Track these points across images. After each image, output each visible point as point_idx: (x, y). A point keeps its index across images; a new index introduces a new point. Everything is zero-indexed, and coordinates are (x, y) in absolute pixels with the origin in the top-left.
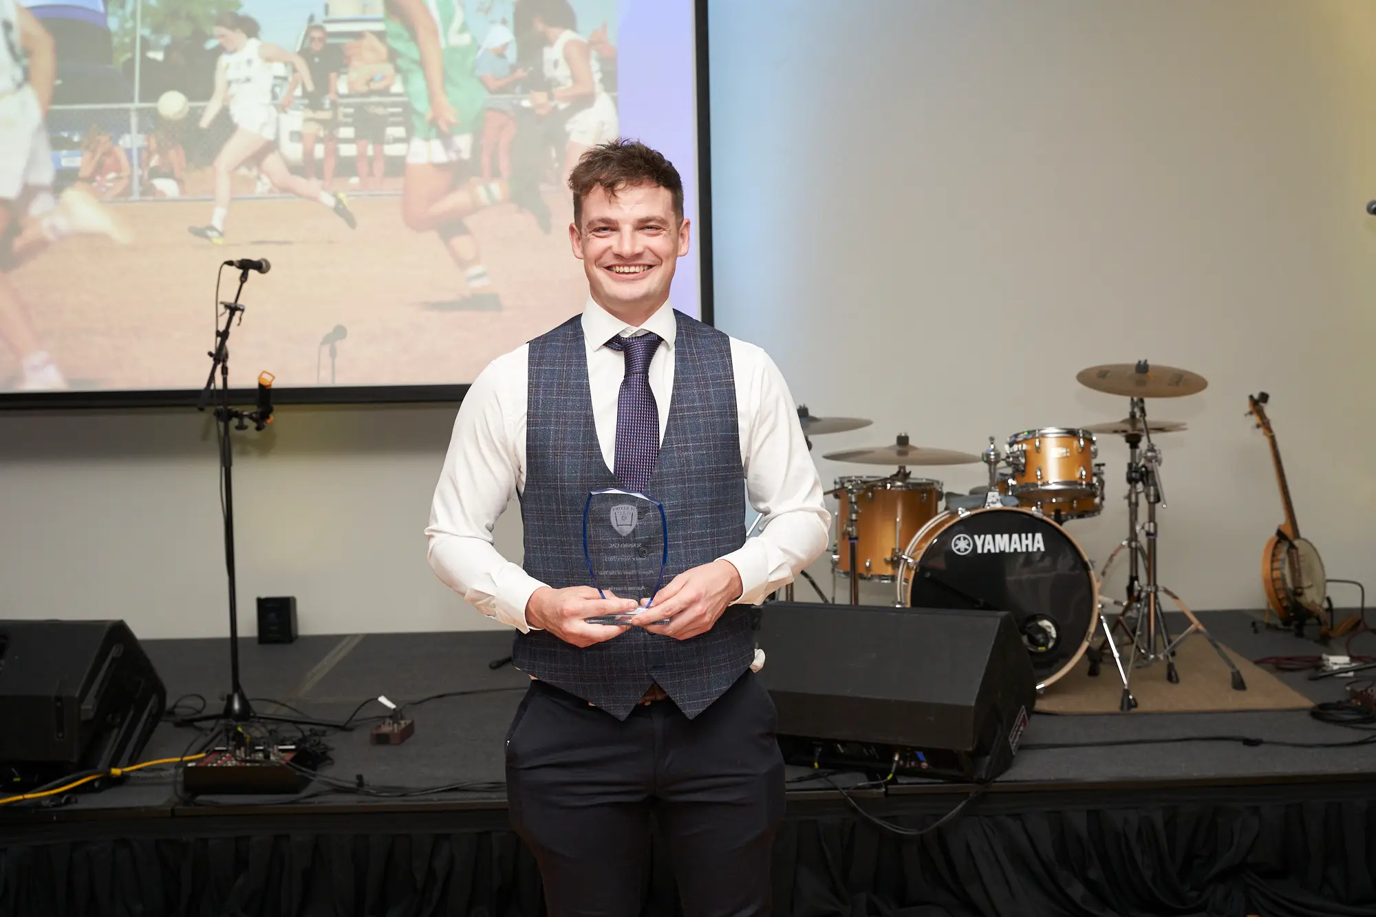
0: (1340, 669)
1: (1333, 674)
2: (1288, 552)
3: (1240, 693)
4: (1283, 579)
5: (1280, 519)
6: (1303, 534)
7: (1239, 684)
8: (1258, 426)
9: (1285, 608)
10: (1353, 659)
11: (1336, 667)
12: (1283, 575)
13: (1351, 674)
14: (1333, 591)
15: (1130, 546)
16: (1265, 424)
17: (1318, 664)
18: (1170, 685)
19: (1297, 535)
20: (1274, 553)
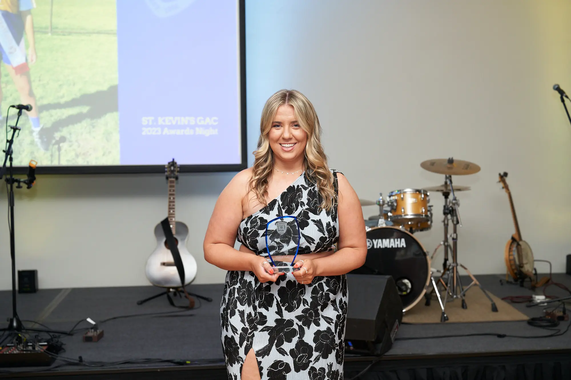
0: (541, 302)
1: (537, 305)
2: (517, 247)
3: (494, 313)
4: (514, 259)
5: (513, 231)
6: (523, 238)
7: (495, 309)
8: (503, 188)
9: (516, 274)
10: (547, 297)
11: (539, 301)
13: (546, 304)
14: (537, 265)
15: (444, 244)
16: (506, 187)
17: (530, 300)
18: (463, 310)
19: (520, 239)
20: (510, 248)
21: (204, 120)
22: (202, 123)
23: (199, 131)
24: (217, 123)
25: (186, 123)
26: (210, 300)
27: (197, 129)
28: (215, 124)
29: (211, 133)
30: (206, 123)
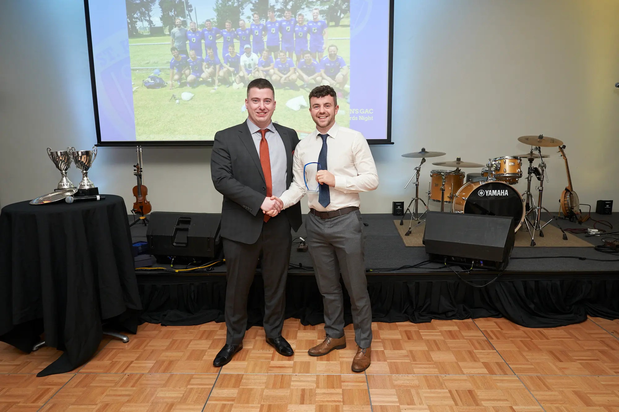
0: (596, 234)
1: (594, 235)
2: (570, 195)
3: (565, 241)
4: (568, 204)
5: (567, 185)
6: (574, 190)
7: (565, 238)
8: (561, 156)
9: (567, 213)
10: (599, 231)
11: (594, 233)
12: (568, 202)
13: (599, 235)
15: (527, 193)
16: (564, 155)
17: (585, 231)
18: (541, 238)
19: (572, 190)
20: (565, 195)
21: (365, 111)
22: (363, 112)
23: (361, 118)
24: (373, 113)
25: (353, 113)
26: (367, 225)
27: (360, 116)
28: (371, 113)
29: (369, 119)
30: (365, 113)
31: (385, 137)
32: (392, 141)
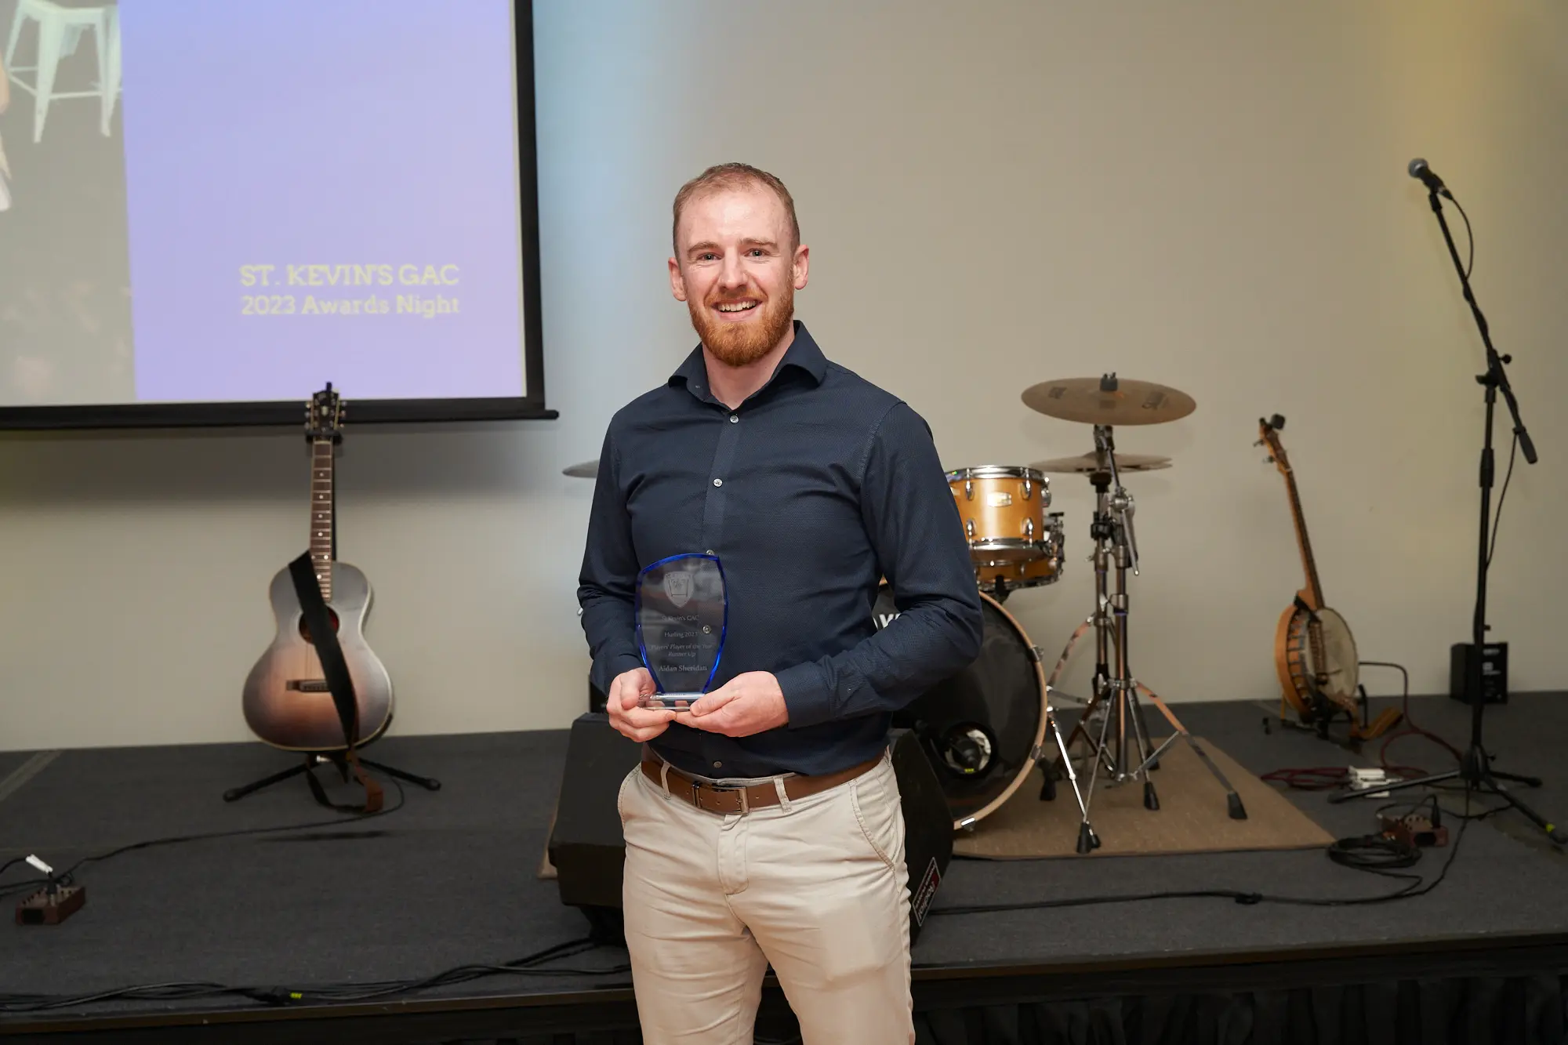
0: (1373, 787)
1: (1363, 795)
2: (1309, 626)
3: (1235, 823)
4: (1302, 662)
5: (1299, 582)
6: (1328, 602)
7: (1237, 812)
8: (1271, 459)
9: (1305, 701)
10: (1390, 771)
11: (1366, 785)
12: (1302, 657)
13: (1386, 794)
14: (1366, 676)
15: (1096, 622)
16: (1279, 457)
17: (1342, 780)
18: (1147, 813)
19: (1320, 603)
20: (1290, 627)
21: (421, 273)
22: (415, 280)
23: (405, 304)
24: (455, 281)
25: (368, 281)
26: (434, 784)
27: (400, 298)
28: (450, 283)
29: (440, 311)
30: (424, 282)
31: (517, 388)
32: (549, 406)
